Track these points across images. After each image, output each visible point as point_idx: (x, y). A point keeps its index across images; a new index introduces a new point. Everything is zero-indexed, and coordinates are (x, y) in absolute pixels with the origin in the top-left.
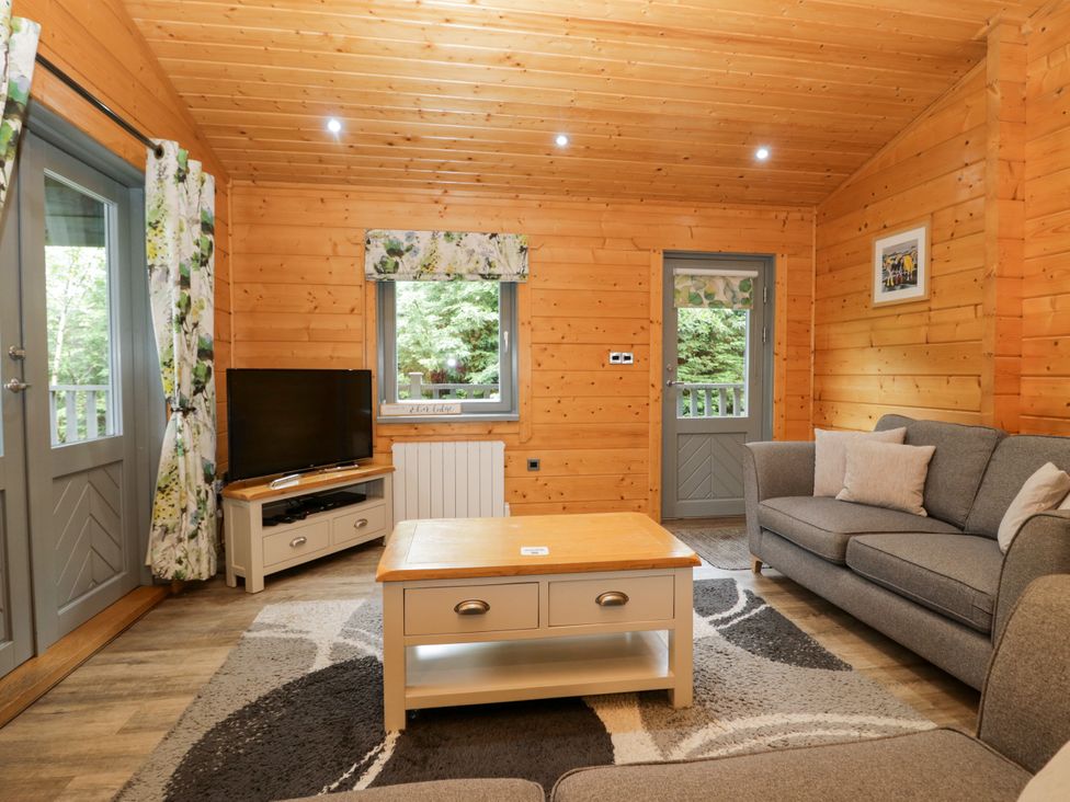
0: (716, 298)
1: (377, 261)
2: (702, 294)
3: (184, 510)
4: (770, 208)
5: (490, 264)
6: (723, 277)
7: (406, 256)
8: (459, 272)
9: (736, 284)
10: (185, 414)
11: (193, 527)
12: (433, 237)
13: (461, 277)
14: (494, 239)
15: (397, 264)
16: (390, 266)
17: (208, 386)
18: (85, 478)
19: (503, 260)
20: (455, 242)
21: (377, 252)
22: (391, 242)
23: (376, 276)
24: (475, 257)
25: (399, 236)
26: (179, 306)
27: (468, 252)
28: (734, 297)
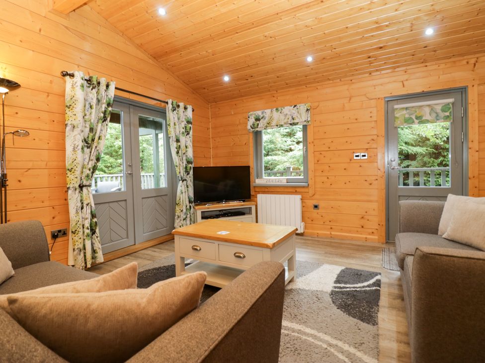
0: (424, 118)
1: (251, 124)
2: (414, 117)
3: (182, 211)
4: (461, 58)
5: (293, 119)
6: (429, 106)
7: (262, 120)
8: (281, 124)
9: (438, 108)
10: (183, 181)
11: (184, 217)
12: (272, 111)
13: (282, 126)
14: (295, 108)
15: (258, 124)
16: (256, 125)
17: (190, 173)
18: (153, 199)
19: (299, 116)
20: (279, 112)
21: (252, 121)
22: (256, 116)
23: (252, 130)
24: (287, 117)
25: (259, 113)
26: (176, 148)
27: (284, 115)
28: (437, 116)
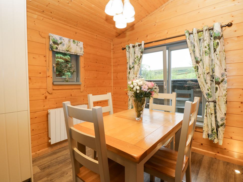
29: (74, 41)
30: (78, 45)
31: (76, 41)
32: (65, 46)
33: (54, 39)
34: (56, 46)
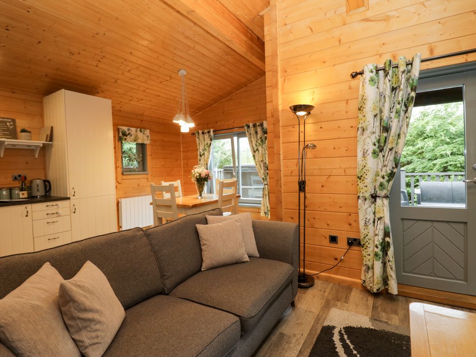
29: (140, 130)
30: (145, 133)
31: (143, 130)
32: (133, 136)
33: (123, 131)
34: (125, 137)
